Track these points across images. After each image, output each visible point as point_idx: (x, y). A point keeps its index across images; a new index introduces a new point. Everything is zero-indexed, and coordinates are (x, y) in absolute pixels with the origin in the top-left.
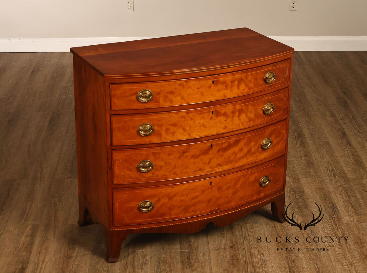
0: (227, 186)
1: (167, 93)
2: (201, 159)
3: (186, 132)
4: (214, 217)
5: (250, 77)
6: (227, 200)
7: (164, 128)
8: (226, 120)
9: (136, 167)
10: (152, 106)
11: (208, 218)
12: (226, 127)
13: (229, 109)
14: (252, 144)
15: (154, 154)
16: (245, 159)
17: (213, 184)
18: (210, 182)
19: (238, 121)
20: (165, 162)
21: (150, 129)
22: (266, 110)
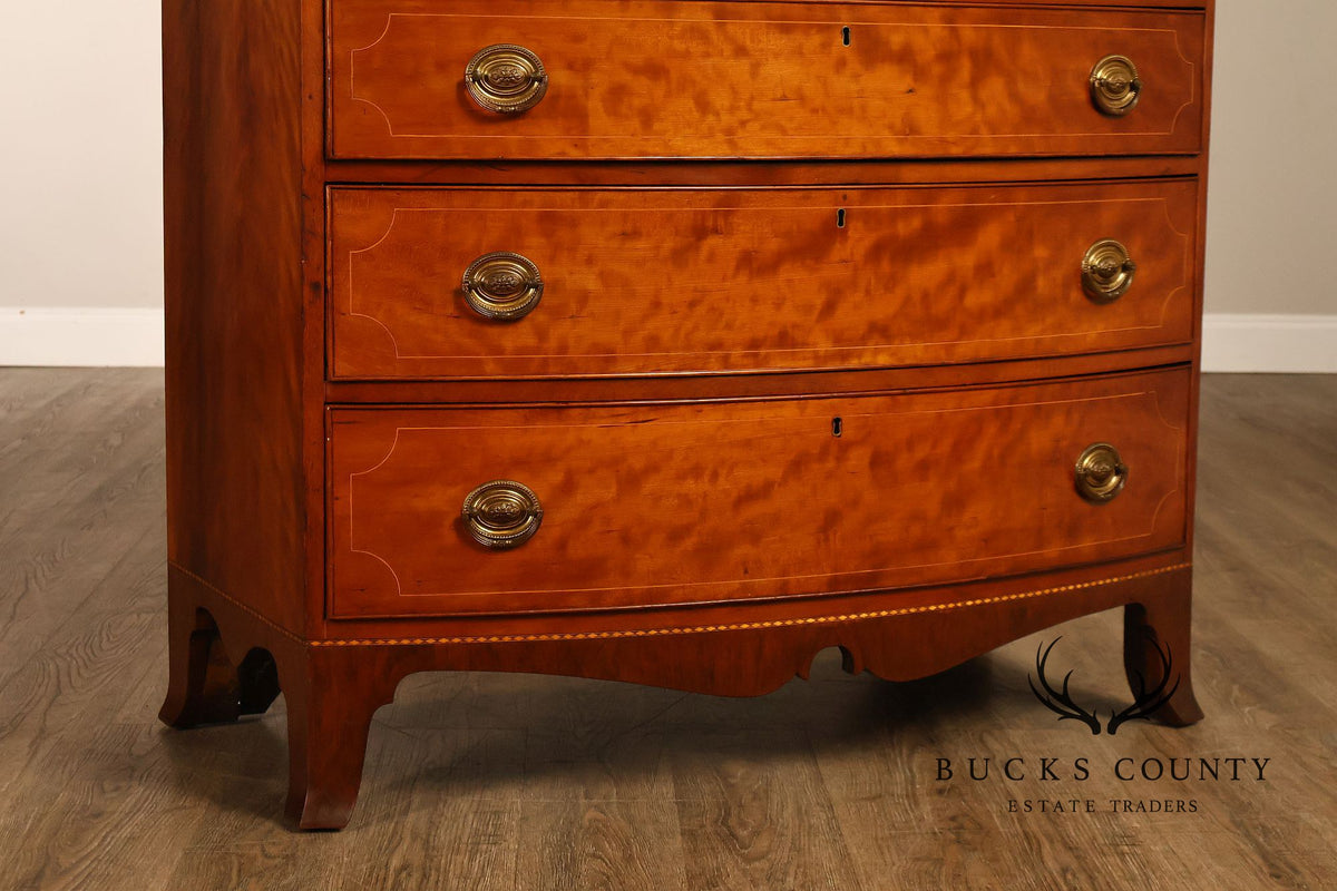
0: (922, 452)
2: (790, 282)
3: (711, 118)
4: (853, 617)
6: (916, 530)
7: (600, 81)
8: (910, 91)
9: (455, 285)
11: (822, 620)
12: (910, 129)
13: (926, 30)
14: (1041, 252)
15: (548, 220)
16: (1005, 324)
17: (848, 432)
18: (830, 418)
19: (969, 109)
20: (604, 277)
21: (529, 79)
22: (1101, 84)
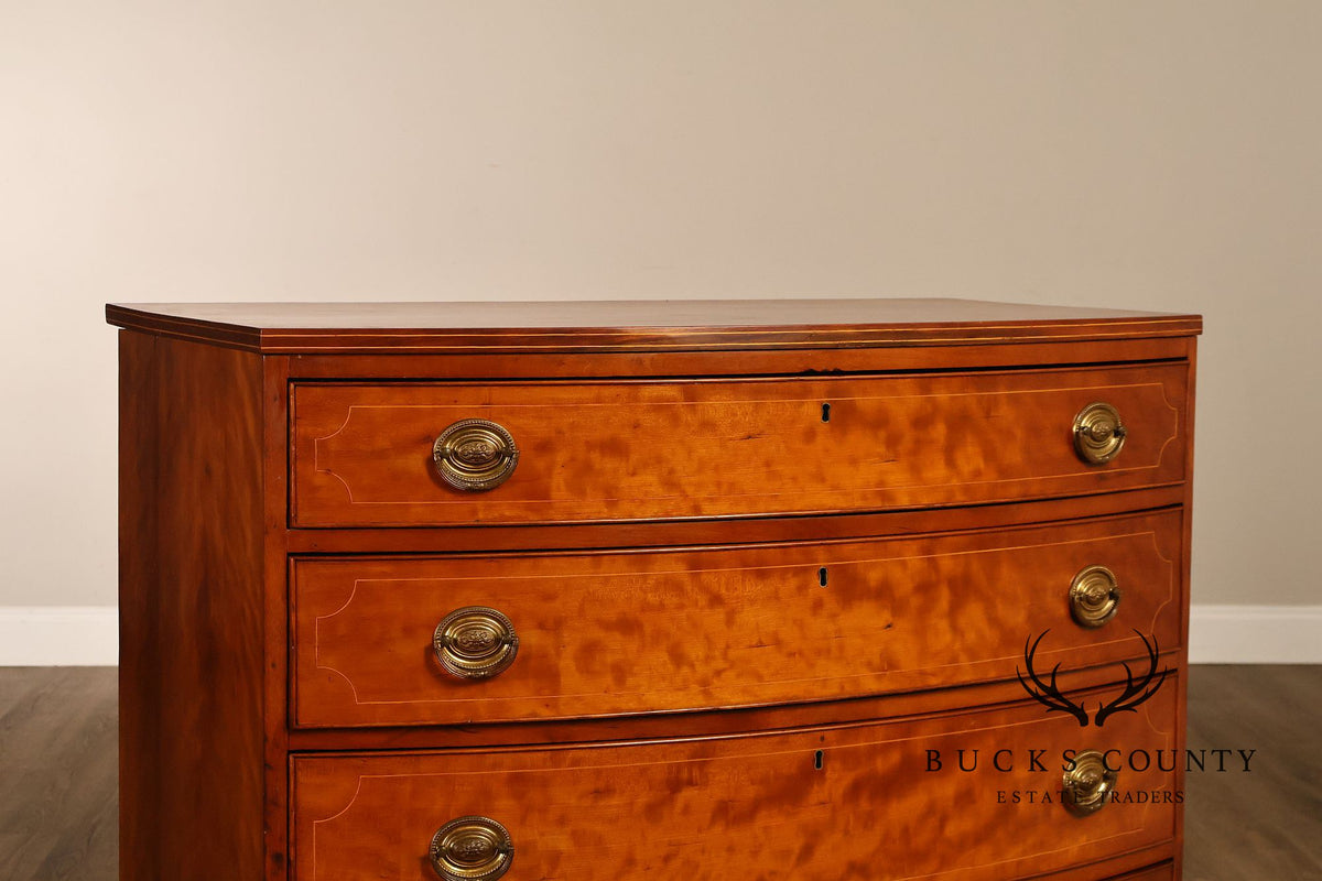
1: (590, 446)
2: (766, 829)
3: (685, 670)
5: (1005, 413)
7: (572, 641)
8: (889, 626)
9: (422, 851)
10: (507, 513)
12: (889, 664)
13: (904, 564)
14: (1022, 772)
15: (518, 782)
16: (985, 851)
19: (948, 637)
20: (576, 836)
21: (498, 641)
22: (1081, 599)
